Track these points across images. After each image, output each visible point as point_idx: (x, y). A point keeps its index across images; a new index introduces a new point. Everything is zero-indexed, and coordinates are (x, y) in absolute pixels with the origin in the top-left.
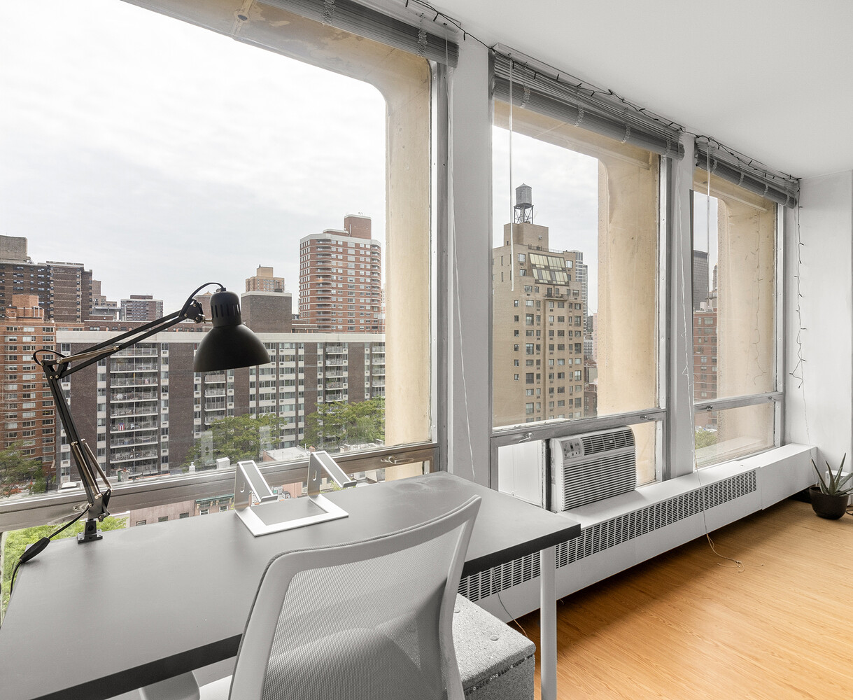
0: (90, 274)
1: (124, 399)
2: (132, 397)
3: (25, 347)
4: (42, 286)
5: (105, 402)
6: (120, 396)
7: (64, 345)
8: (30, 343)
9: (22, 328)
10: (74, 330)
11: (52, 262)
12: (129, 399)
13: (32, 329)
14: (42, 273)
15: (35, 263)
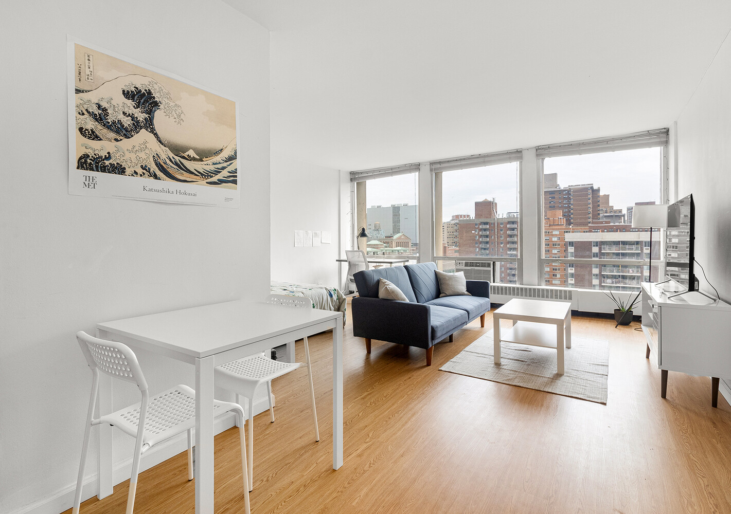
0: (598, 190)
1: (613, 283)
2: (619, 282)
3: (553, 244)
4: (566, 204)
5: (598, 284)
6: (609, 281)
7: (570, 242)
8: (556, 242)
9: (552, 232)
10: (584, 232)
11: (572, 186)
12: (616, 283)
13: (557, 233)
14: (566, 194)
15: (562, 188)
